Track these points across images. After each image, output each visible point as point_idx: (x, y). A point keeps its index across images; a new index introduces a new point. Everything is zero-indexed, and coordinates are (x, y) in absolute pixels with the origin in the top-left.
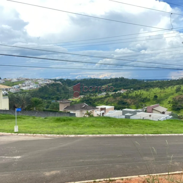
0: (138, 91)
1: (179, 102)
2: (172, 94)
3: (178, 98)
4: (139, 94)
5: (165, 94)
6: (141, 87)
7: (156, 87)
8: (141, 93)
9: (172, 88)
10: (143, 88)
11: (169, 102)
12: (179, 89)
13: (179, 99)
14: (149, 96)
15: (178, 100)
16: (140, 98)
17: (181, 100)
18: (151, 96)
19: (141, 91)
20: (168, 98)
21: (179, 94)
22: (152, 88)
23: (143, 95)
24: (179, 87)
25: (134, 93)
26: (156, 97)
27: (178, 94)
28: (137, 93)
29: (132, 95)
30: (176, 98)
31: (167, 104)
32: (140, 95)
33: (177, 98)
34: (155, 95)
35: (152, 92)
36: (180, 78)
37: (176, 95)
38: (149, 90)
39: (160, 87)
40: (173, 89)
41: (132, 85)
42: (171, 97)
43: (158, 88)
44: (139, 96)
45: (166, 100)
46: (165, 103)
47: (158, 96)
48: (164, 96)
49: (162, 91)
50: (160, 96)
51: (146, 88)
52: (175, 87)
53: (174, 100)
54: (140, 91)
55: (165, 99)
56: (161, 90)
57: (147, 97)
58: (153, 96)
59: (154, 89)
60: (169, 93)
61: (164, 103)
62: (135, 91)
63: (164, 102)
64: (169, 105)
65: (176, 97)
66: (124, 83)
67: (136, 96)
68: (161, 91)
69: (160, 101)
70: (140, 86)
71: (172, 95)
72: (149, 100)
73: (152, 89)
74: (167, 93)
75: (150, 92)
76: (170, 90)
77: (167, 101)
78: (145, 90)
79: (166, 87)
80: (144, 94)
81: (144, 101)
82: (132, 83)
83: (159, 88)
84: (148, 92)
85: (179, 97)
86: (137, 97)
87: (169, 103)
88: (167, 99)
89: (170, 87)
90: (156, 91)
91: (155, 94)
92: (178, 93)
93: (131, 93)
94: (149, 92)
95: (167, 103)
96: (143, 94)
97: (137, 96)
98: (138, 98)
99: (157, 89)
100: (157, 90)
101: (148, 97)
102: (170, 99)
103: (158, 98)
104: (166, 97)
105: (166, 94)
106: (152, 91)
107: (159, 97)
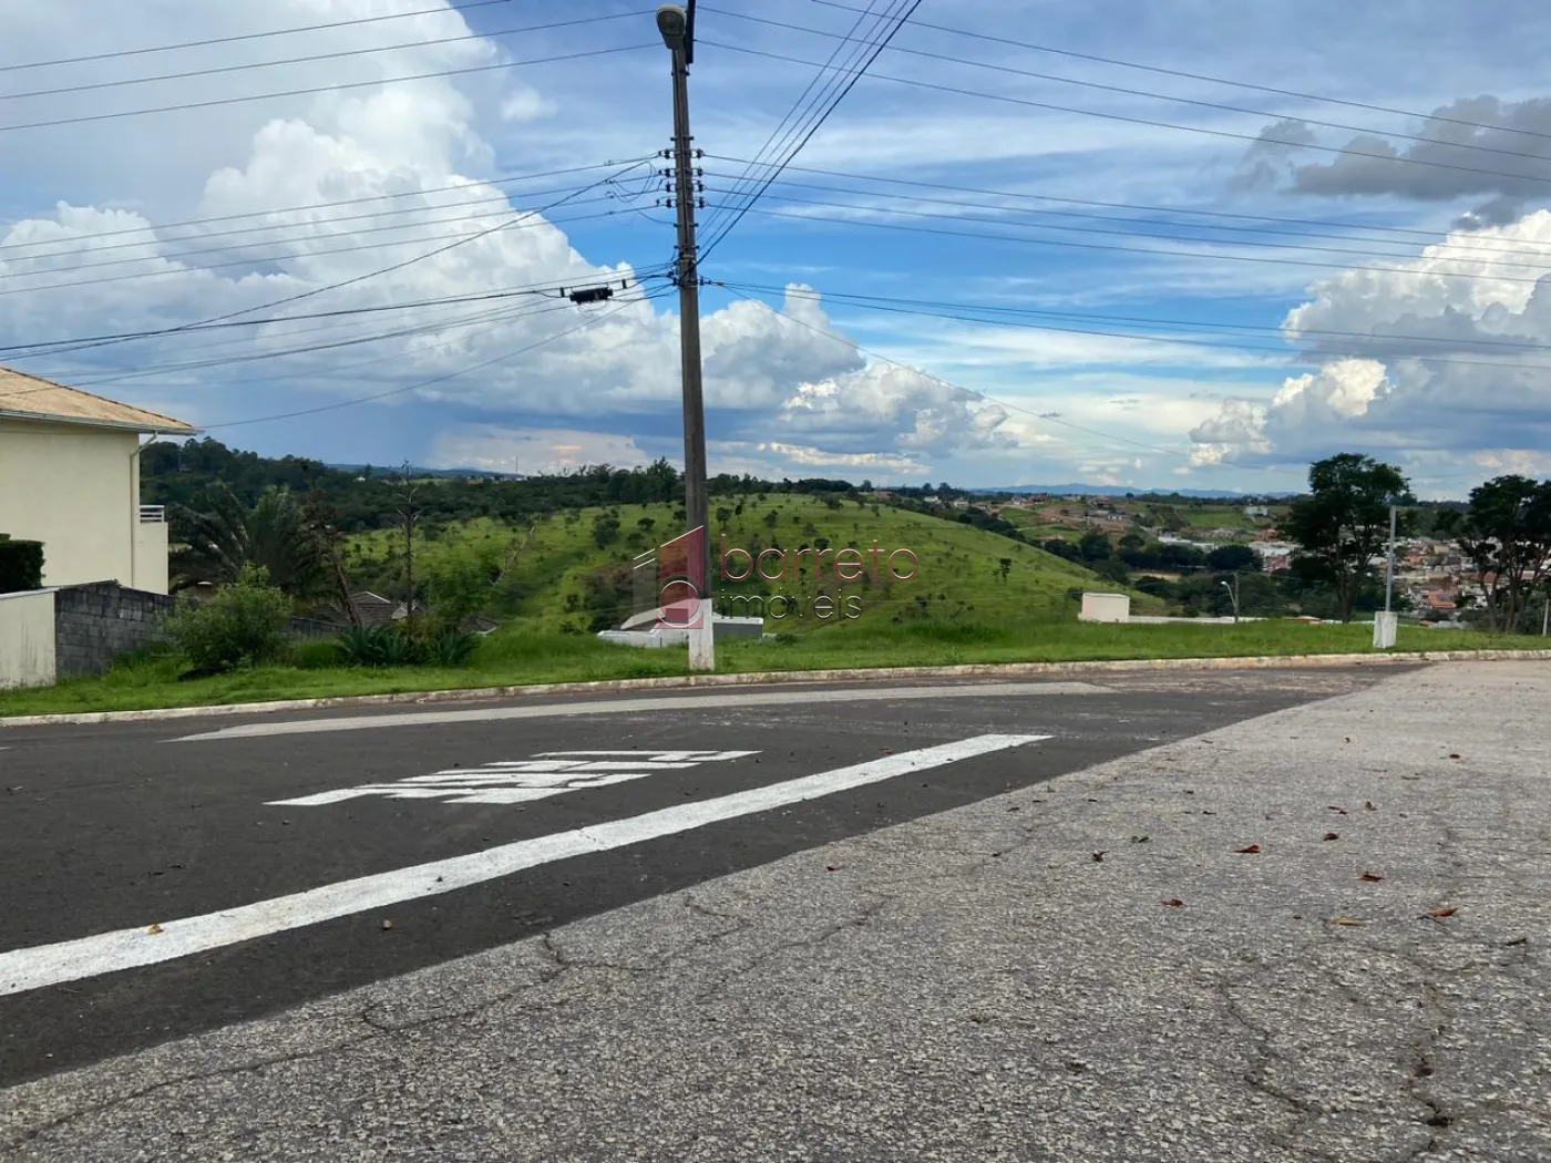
0: (371, 540)
2: (580, 556)
3: (611, 576)
4: (379, 554)
5: (542, 559)
6: (382, 515)
7: (478, 516)
8: (390, 547)
9: (569, 521)
11: (572, 599)
12: (610, 529)
13: (619, 586)
15: (617, 590)
16: (392, 582)
19: (390, 537)
20: (560, 576)
21: (614, 554)
22: (454, 519)
23: (410, 565)
24: (606, 516)
27: (610, 554)
28: (365, 552)
30: (600, 578)
31: (559, 614)
32: (389, 565)
33: (608, 580)
35: (462, 546)
36: (587, 470)
37: (600, 560)
38: (443, 530)
39: (503, 515)
40: (576, 526)
42: (571, 572)
43: (494, 518)
44: (383, 570)
45: (550, 590)
46: (546, 609)
47: (501, 563)
48: (535, 565)
49: (523, 538)
50: (514, 569)
51: (420, 521)
52: (589, 517)
53: (591, 589)
54: (378, 535)
55: (543, 584)
56: (515, 531)
59: (473, 523)
60: (563, 548)
61: (541, 609)
62: (353, 539)
63: (540, 602)
65: (603, 575)
67: (363, 569)
68: (514, 541)
69: (522, 597)
70: (373, 508)
71: (576, 560)
73: (456, 524)
74: (549, 549)
75: (451, 546)
76: (561, 534)
77: (557, 594)
78: (416, 529)
79: (538, 518)
83: (501, 522)
84: (436, 544)
85: (616, 572)
86: (371, 576)
87: (568, 605)
88: (551, 582)
89: (558, 519)
90: (488, 537)
91: (481, 555)
92: (609, 549)
94: (444, 544)
95: (556, 608)
97: (374, 569)
98: (378, 581)
99: (489, 528)
100: (490, 534)
102: (569, 583)
103: (505, 580)
104: (550, 570)
105: (546, 554)
106: (462, 538)
107: (511, 574)
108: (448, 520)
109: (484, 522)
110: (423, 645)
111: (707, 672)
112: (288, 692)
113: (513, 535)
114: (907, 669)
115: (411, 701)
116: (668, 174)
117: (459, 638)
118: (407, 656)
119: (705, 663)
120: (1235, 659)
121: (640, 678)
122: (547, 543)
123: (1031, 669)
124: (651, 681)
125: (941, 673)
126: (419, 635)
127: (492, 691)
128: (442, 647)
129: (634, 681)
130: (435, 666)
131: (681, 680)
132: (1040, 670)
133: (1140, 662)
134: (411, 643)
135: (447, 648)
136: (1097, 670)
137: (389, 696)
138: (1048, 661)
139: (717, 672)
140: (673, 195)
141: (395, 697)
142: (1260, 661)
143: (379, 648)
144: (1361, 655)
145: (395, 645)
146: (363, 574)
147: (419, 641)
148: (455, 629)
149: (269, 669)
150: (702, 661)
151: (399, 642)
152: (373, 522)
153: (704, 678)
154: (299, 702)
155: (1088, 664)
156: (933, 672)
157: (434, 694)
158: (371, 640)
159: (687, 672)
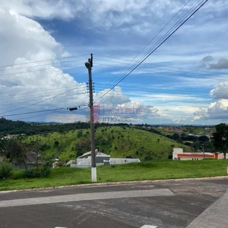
0: (33, 137)
1: (83, 148)
2: (75, 139)
3: (80, 143)
4: (35, 140)
5: (67, 140)
6: (36, 132)
7: (55, 132)
8: (37, 138)
9: (72, 132)
10: (39, 132)
11: (73, 148)
12: (80, 134)
13: (82, 145)
14: (49, 142)
15: (82, 146)
17: (84, 146)
18: (51, 143)
19: (37, 136)
20: (71, 144)
21: (81, 139)
22: (50, 132)
23: (40, 142)
24: (80, 131)
25: (29, 139)
26: (57, 143)
27: (80, 139)
28: (32, 140)
29: (27, 142)
32: (37, 142)
33: (80, 144)
34: (55, 141)
35: (51, 138)
36: (76, 122)
37: (78, 140)
38: (48, 135)
39: (60, 132)
40: (74, 133)
41: (19, 128)
42: (73, 143)
43: (58, 132)
44: (35, 143)
45: (68, 146)
46: (68, 150)
47: (59, 141)
48: (65, 141)
49: (63, 136)
50: (62, 142)
51: (43, 133)
52: (77, 131)
53: (77, 146)
54: (35, 136)
56: (62, 135)
57: (46, 144)
58: (53, 143)
59: (53, 133)
60: (71, 138)
62: (29, 137)
63: (66, 149)
64: (73, 152)
65: (79, 143)
66: (6, 126)
67: (31, 143)
68: (61, 137)
70: (34, 131)
71: (73, 140)
72: (49, 148)
73: (50, 133)
74: (68, 138)
75: (49, 138)
76: (71, 135)
77: (70, 147)
78: (42, 135)
79: (66, 132)
80: (42, 140)
81: (44, 149)
82: (17, 126)
83: (59, 133)
84: (46, 138)
85: (82, 142)
87: (72, 149)
88: (69, 145)
89: (70, 132)
90: (56, 136)
91: (55, 139)
92: (80, 138)
93: (24, 139)
94: (48, 138)
95: (70, 150)
96: (40, 140)
97: (33, 143)
98: (34, 145)
99: (56, 134)
100: (57, 135)
101: (48, 144)
102: (72, 145)
103: (59, 145)
104: (68, 143)
105: (68, 139)
106: (51, 136)
107: (61, 144)
108: (49, 133)
109: (56, 133)
110: (40, 173)
111: (95, 183)
112: (11, 187)
113: (61, 135)
114: (135, 181)
115: (36, 190)
116: (88, 87)
117: (47, 171)
118: (36, 176)
119: (95, 181)
120: (200, 178)
121: (82, 184)
122: (68, 137)
123: (160, 181)
124: (84, 185)
125: (142, 182)
126: (39, 171)
127: (52, 188)
128: (43, 173)
129: (81, 185)
130: (42, 178)
131: (90, 184)
132: (161, 181)
133: (181, 179)
134: (37, 173)
135: (44, 174)
136: (173, 181)
137: (31, 189)
138: (163, 179)
139: (97, 182)
140: (89, 91)
141: (33, 189)
142: (205, 178)
143: (31, 174)
144: (225, 176)
145: (34, 173)
146: (31, 144)
147: (39, 172)
148: (46, 169)
149: (8, 181)
150: (94, 181)
151: (35, 173)
152: (34, 133)
153: (95, 184)
154: (13, 191)
155: (171, 180)
156: (140, 182)
157: (40, 188)
158: (29, 173)
159: (91, 183)
